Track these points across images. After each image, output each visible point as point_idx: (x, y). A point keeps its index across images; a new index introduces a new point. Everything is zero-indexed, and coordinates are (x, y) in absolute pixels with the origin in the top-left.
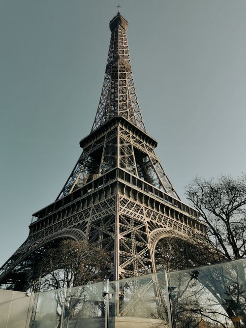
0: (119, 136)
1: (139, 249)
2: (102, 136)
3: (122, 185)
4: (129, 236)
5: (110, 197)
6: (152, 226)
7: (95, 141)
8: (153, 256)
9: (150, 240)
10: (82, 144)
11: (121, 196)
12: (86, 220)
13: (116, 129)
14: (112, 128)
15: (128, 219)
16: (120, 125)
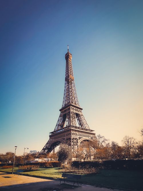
0: (71, 111)
1: (76, 145)
2: (66, 109)
3: (72, 129)
4: (74, 143)
5: (70, 132)
6: (80, 138)
7: (64, 110)
8: (79, 146)
9: (79, 142)
10: (60, 110)
11: (72, 132)
12: (65, 138)
13: (70, 108)
14: (69, 107)
15: (74, 139)
16: (71, 107)
